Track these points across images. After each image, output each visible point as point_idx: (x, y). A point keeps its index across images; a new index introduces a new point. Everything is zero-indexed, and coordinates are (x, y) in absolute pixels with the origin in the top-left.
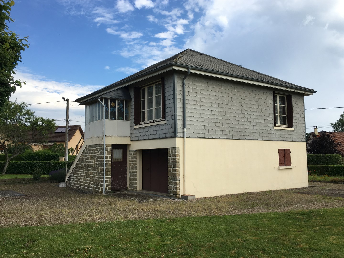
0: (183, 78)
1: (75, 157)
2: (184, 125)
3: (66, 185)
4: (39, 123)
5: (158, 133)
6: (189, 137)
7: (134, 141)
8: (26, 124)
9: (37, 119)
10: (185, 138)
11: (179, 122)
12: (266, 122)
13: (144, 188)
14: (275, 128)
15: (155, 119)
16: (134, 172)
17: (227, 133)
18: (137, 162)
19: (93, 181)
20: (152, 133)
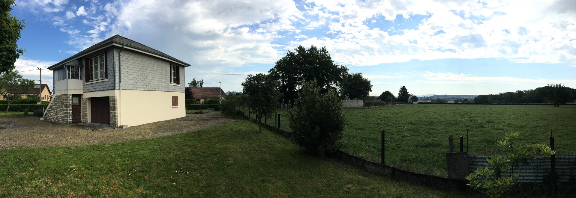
0: (119, 51)
1: (49, 102)
2: (120, 82)
3: (44, 119)
4: (26, 82)
5: (102, 87)
6: (123, 89)
7: (85, 92)
8: (18, 83)
9: (25, 80)
10: (121, 90)
11: (117, 80)
12: (167, 80)
13: (92, 121)
14: (171, 84)
15: (99, 78)
16: (86, 112)
17: (145, 87)
18: (88, 106)
19: (61, 117)
20: (98, 87)
